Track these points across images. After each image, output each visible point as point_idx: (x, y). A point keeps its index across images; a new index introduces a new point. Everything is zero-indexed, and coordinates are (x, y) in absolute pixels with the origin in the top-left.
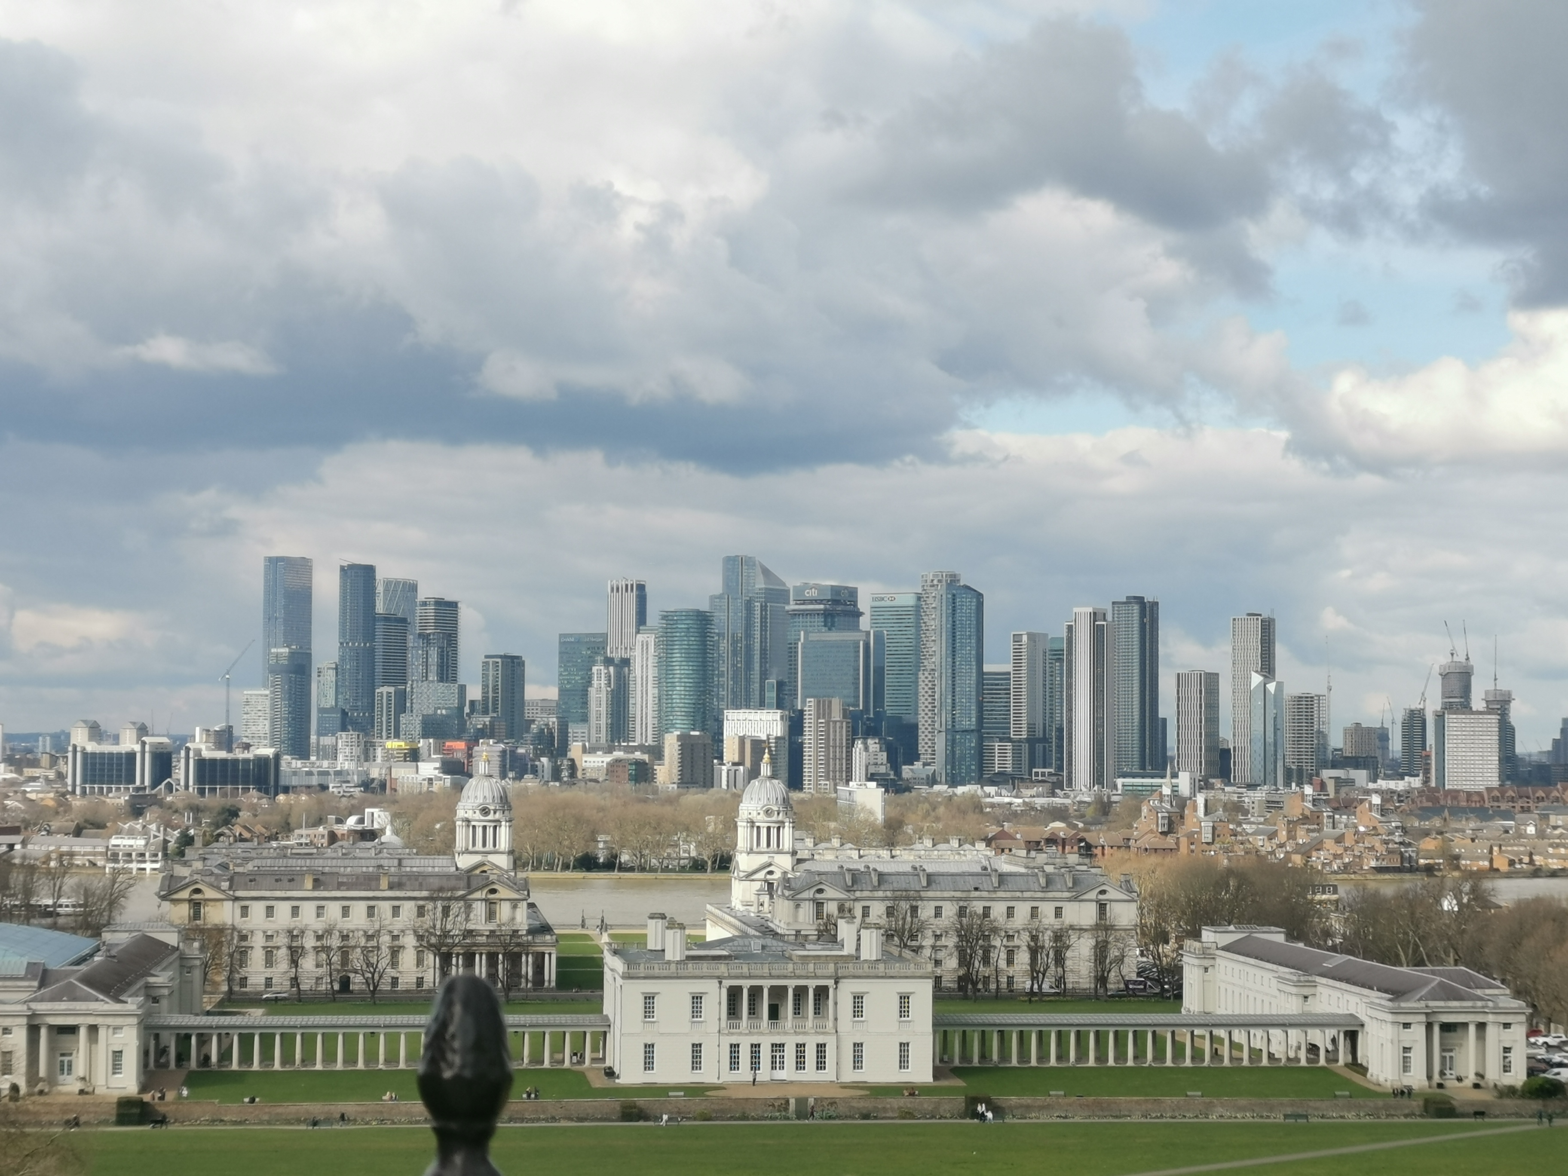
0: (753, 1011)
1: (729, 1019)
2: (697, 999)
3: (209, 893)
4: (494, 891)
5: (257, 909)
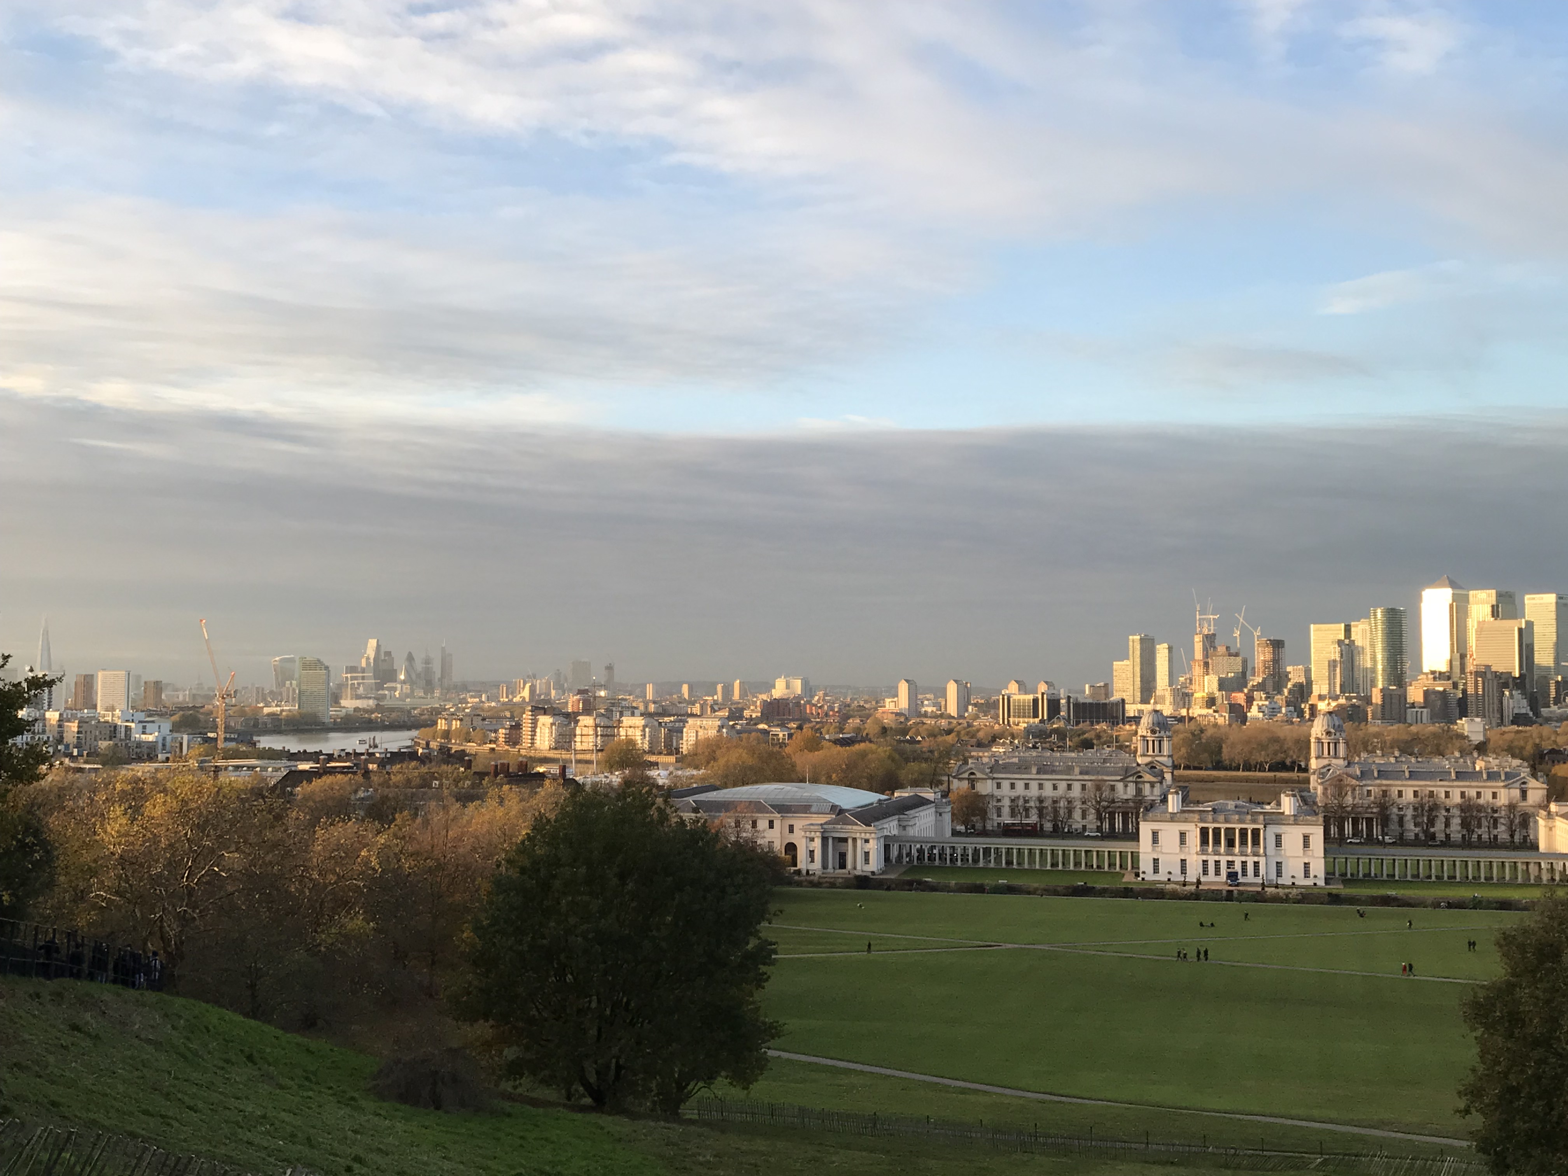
0: (1217, 842)
1: (1201, 845)
2: (1183, 835)
3: (979, 775)
4: (1140, 777)
5: (1006, 785)
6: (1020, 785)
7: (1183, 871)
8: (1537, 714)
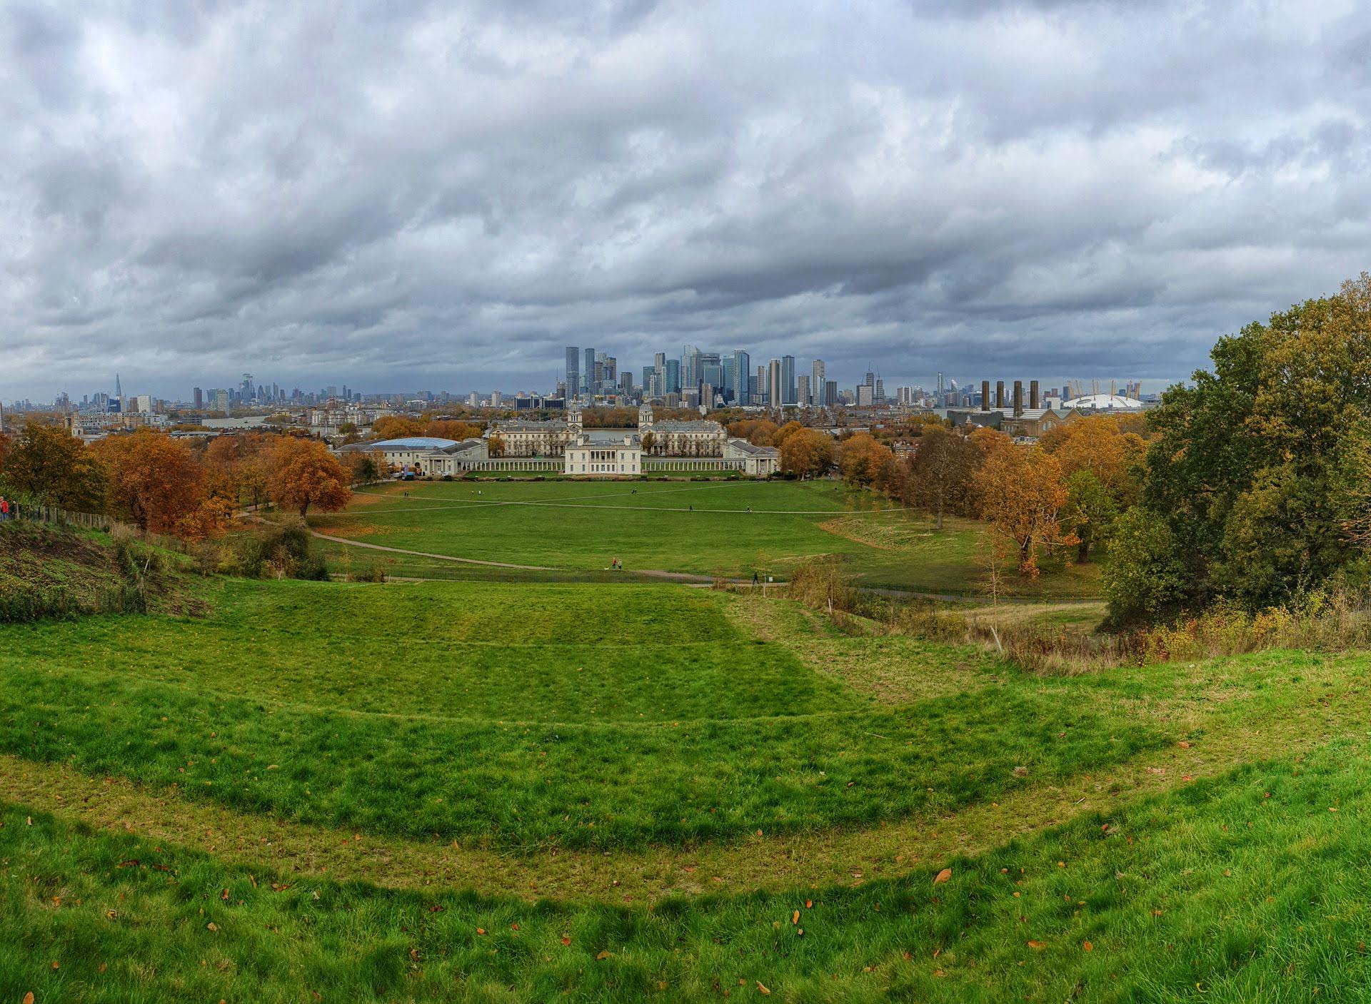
0: (598, 457)
1: (591, 459)
2: (584, 454)
4: (569, 431)
5: (512, 436)
6: (518, 436)
7: (584, 470)
8: (727, 404)
